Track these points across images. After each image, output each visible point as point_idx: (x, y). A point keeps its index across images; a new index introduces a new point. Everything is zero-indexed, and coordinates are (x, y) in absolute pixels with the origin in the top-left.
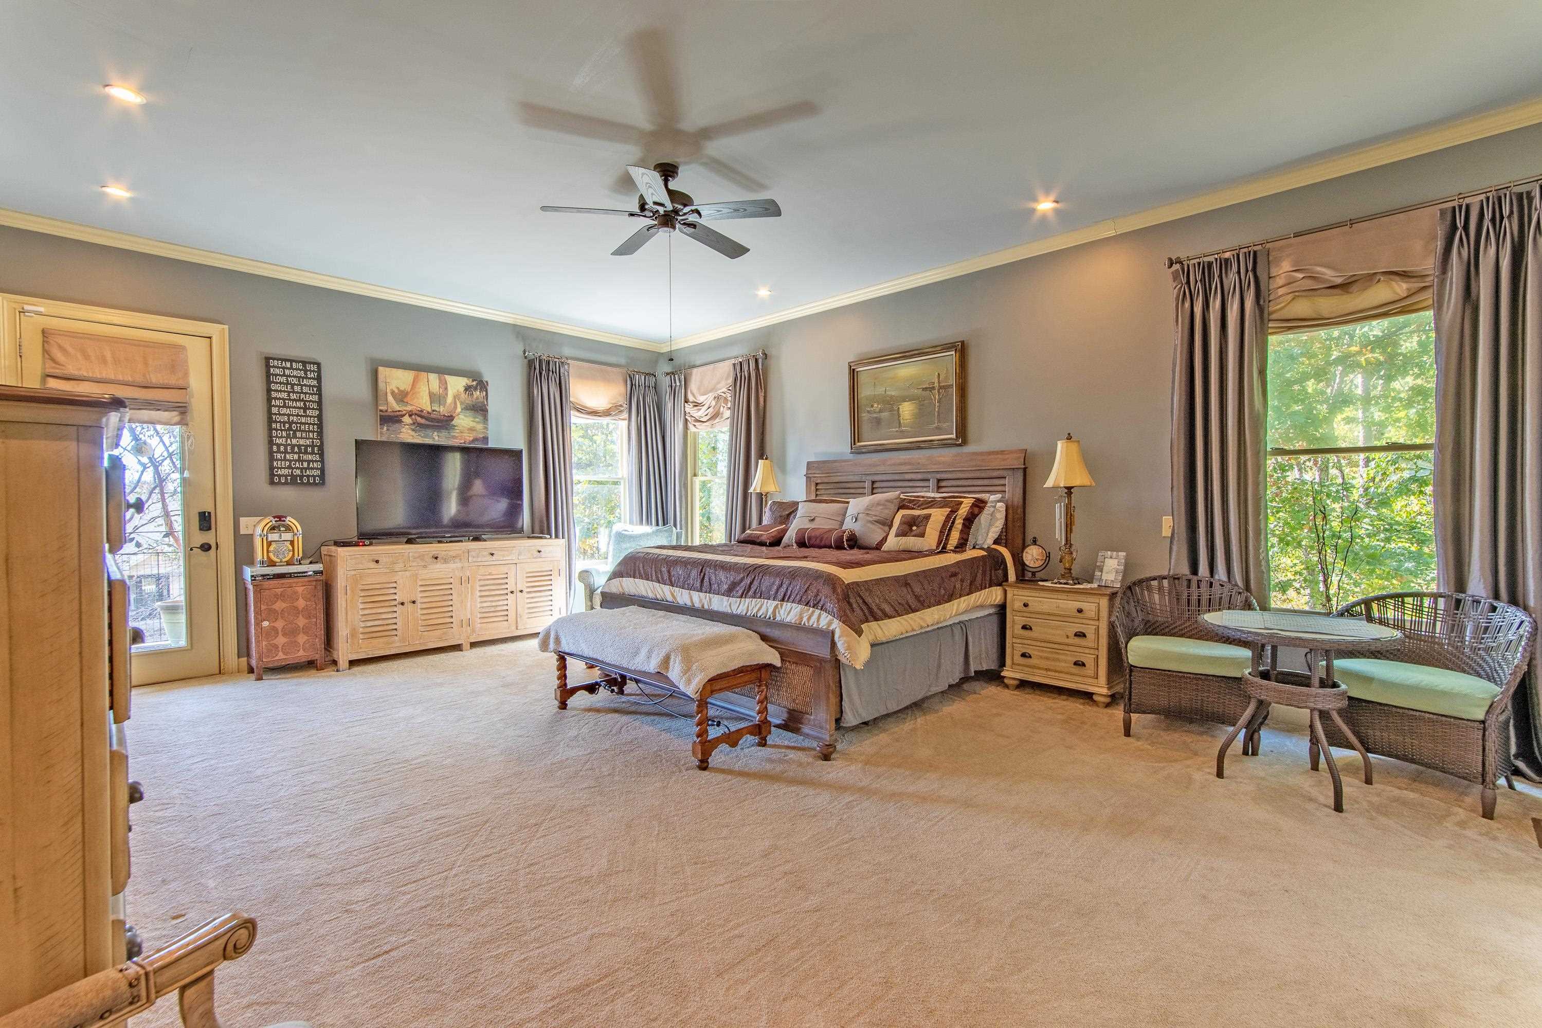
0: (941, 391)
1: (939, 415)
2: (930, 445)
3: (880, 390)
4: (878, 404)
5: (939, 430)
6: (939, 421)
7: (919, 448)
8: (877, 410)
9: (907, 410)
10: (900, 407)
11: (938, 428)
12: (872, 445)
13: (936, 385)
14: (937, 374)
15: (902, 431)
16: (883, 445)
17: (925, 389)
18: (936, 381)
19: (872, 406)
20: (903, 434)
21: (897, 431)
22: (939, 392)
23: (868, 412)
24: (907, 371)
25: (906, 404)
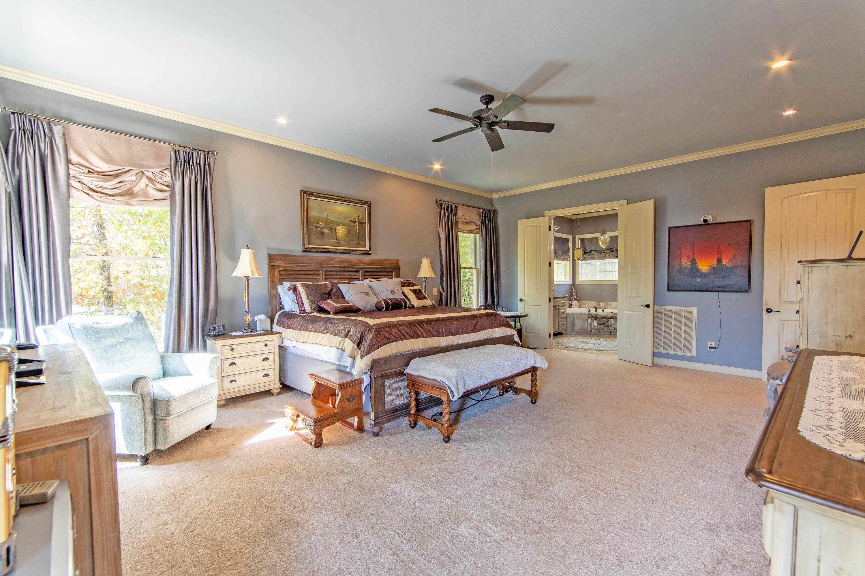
0: (359, 224)
1: (358, 237)
2: (355, 252)
3: (324, 215)
4: (323, 223)
5: (358, 245)
6: (359, 240)
7: (349, 253)
8: (322, 227)
9: (341, 231)
10: (337, 228)
11: (358, 244)
12: (319, 248)
13: (357, 220)
14: (357, 215)
15: (338, 242)
16: (328, 248)
17: (351, 221)
18: (357, 218)
19: (318, 223)
20: (339, 245)
21: (335, 242)
22: (358, 224)
23: (315, 226)
24: (341, 208)
25: (340, 226)
